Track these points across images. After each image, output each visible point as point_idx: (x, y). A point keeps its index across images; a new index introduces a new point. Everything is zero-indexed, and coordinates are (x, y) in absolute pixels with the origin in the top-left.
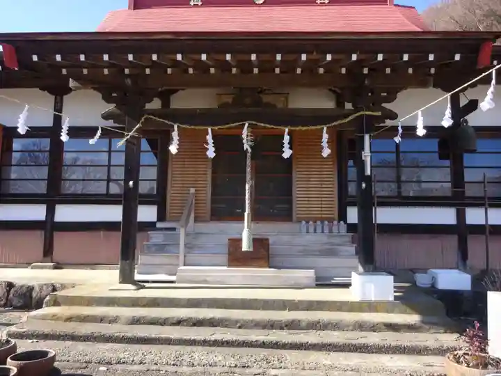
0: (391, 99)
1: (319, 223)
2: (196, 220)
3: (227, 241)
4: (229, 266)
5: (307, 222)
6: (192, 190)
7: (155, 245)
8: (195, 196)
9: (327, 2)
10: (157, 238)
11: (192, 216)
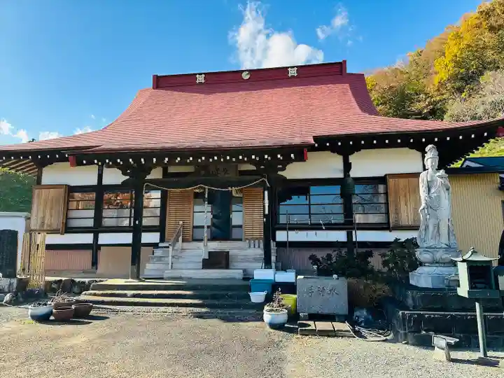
0: (283, 169)
1: (257, 241)
2: (183, 241)
4: (203, 268)
5: (250, 241)
6: (181, 222)
7: (156, 257)
8: (183, 226)
9: (296, 75)
10: (158, 252)
11: (180, 239)
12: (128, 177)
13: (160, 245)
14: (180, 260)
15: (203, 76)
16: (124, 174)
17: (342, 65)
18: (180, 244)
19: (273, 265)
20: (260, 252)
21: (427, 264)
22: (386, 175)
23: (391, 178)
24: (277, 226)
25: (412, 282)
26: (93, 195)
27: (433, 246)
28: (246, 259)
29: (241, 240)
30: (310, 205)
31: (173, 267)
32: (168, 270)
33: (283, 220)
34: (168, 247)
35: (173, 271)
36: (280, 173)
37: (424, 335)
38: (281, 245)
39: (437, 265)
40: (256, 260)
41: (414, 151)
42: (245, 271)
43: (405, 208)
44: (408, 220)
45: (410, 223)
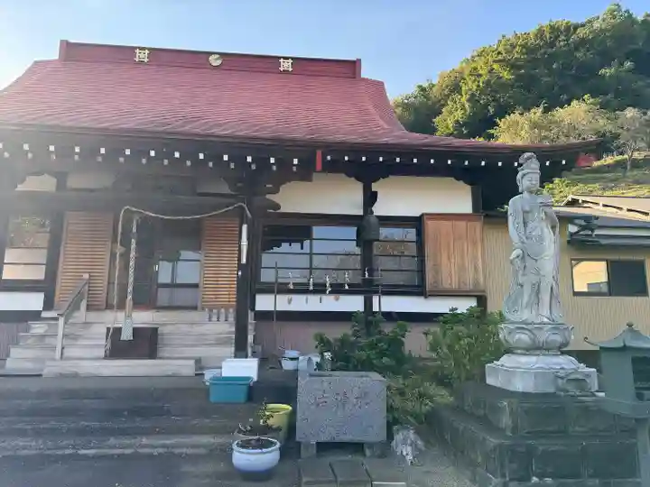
0: (276, 191)
1: (223, 310)
2: (89, 308)
3: (104, 331)
5: (211, 310)
6: (86, 276)
7: (33, 336)
8: (89, 282)
9: (290, 69)
10: (38, 328)
11: (83, 305)
13: (44, 315)
14: (80, 342)
15: (147, 52)
17: (354, 66)
18: (81, 314)
19: (250, 351)
20: (227, 328)
21: (519, 351)
22: (423, 215)
23: (430, 219)
24: (258, 286)
25: (490, 381)
27: (530, 321)
28: (201, 341)
29: (195, 308)
30: (311, 254)
31: (66, 354)
32: (54, 360)
33: (267, 276)
34: (56, 319)
35: (63, 362)
36: (268, 196)
37: (535, 484)
38: (264, 316)
39: (538, 352)
40: (221, 342)
41: (461, 183)
42: (198, 361)
43: (448, 264)
44: (450, 281)
45: (455, 286)
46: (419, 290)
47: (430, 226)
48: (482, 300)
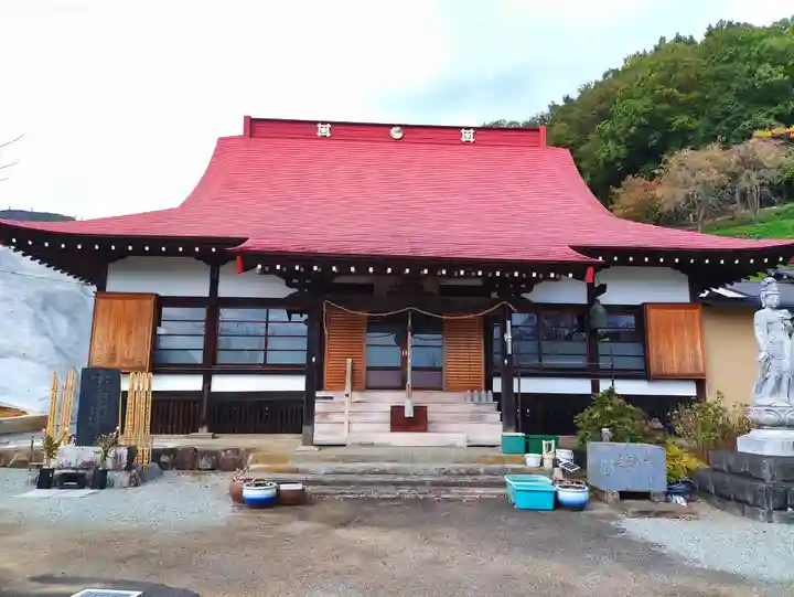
0: (529, 289)
3: (390, 409)
4: (392, 431)
6: (349, 360)
9: (472, 140)
12: (295, 290)
15: (328, 126)
16: (289, 284)
21: (766, 427)
22: (643, 304)
25: (741, 449)
26: (201, 313)
43: (669, 350)
44: (673, 366)
45: (676, 371)
46: (644, 374)
47: (652, 314)
48: (701, 384)
